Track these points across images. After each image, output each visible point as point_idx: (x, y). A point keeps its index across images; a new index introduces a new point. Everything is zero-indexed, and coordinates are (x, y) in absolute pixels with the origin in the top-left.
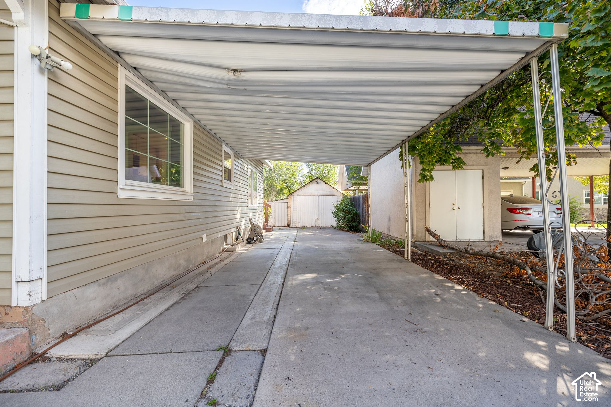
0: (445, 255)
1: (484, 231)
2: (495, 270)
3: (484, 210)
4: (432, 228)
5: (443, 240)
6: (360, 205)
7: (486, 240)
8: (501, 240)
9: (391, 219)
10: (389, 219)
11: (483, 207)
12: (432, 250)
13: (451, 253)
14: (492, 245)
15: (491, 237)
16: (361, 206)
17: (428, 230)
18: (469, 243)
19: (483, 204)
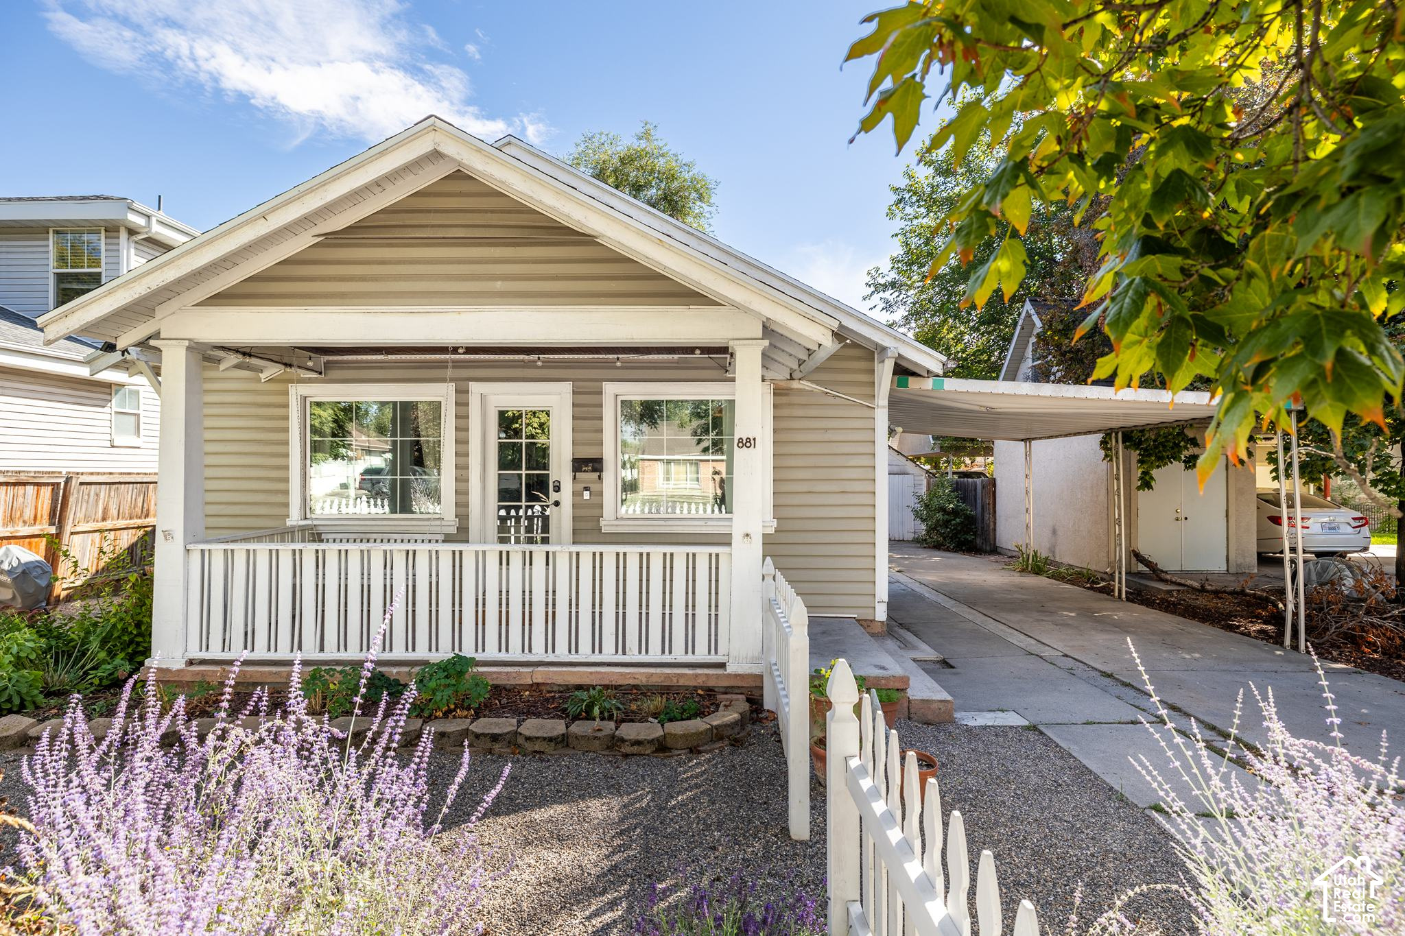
0: (1170, 592)
1: (1227, 556)
2: (1243, 610)
3: (1227, 521)
4: (1144, 551)
5: (1162, 571)
6: (975, 499)
7: (1230, 571)
8: (1256, 571)
9: (1059, 533)
10: (1054, 532)
11: (1227, 516)
12: (1147, 586)
13: (1179, 591)
14: (1241, 579)
15: (1238, 566)
16: (979, 501)
17: (1138, 556)
18: (1206, 576)
19: (1227, 511)
